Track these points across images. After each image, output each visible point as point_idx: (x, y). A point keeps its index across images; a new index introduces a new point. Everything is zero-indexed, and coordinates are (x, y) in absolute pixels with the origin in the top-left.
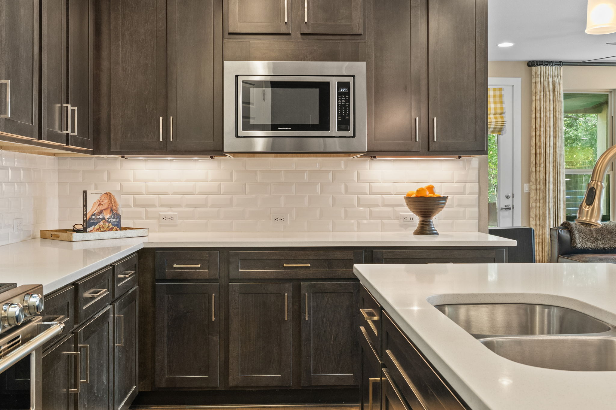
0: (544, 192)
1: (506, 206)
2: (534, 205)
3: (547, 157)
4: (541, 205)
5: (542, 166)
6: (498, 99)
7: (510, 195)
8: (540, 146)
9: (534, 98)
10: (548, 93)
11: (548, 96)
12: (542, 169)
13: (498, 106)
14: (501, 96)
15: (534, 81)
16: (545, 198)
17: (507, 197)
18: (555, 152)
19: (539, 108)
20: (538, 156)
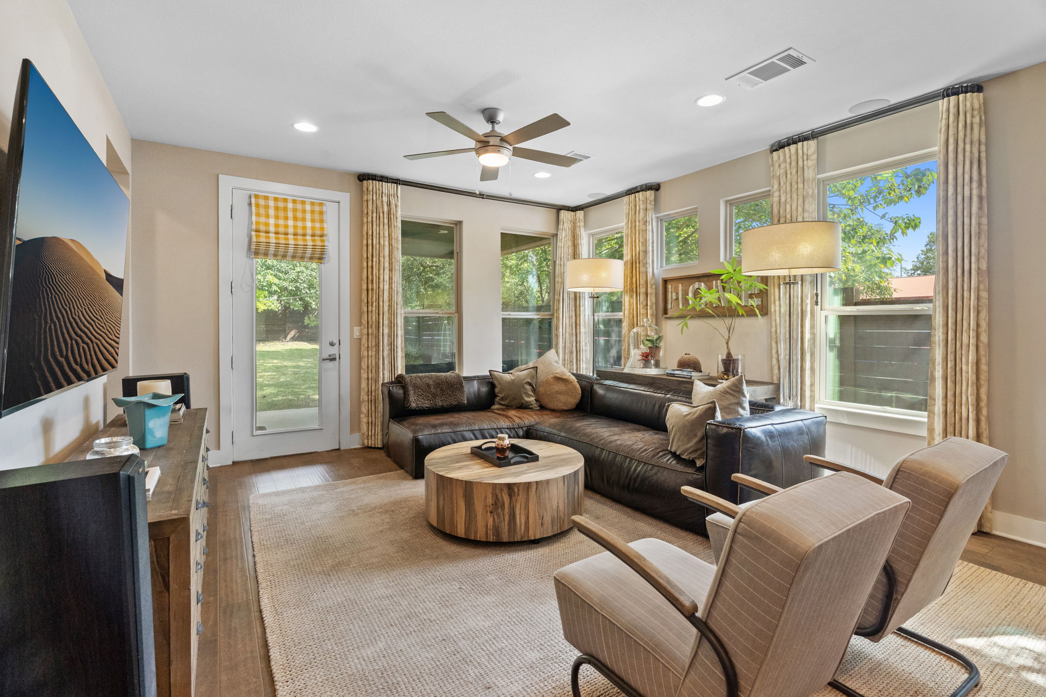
0: (377, 337)
1: (330, 356)
2: (365, 353)
3: (381, 294)
4: (374, 353)
5: (374, 304)
6: (317, 217)
7: (336, 341)
8: (372, 280)
9: (365, 220)
10: (381, 215)
11: (381, 219)
12: (374, 308)
13: (318, 225)
14: (321, 213)
15: (365, 198)
16: (377, 345)
17: (332, 344)
18: (390, 288)
19: (370, 233)
20: (370, 292)
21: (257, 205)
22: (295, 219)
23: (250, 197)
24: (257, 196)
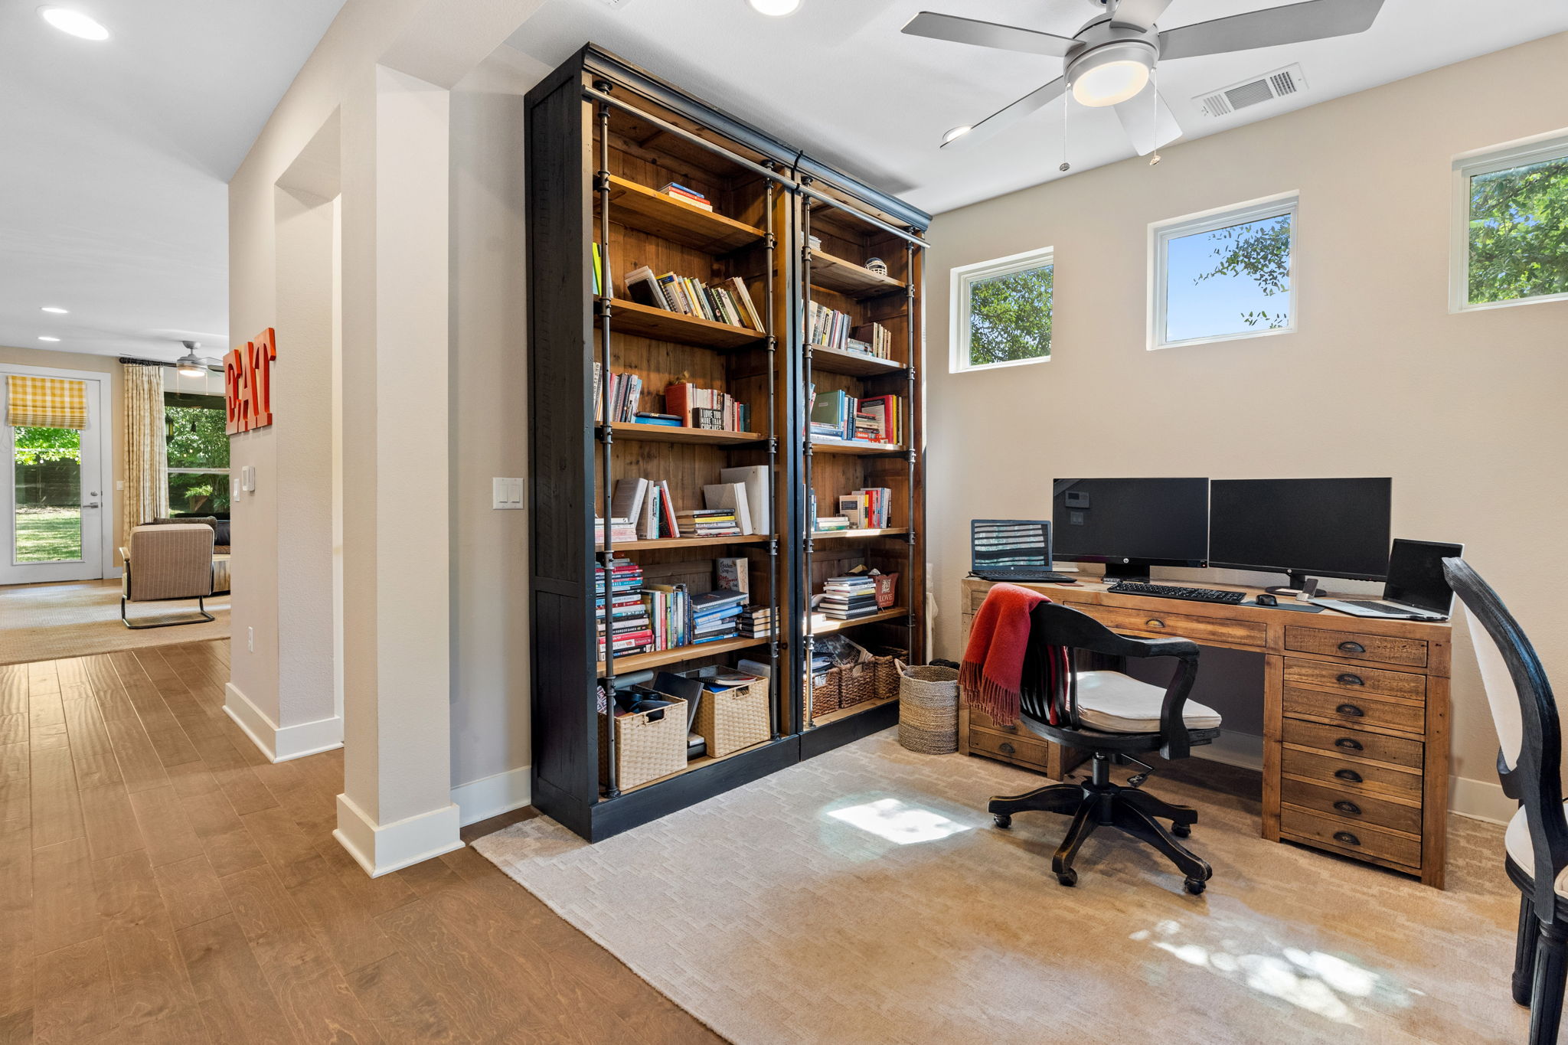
0: (138, 489)
1: (92, 504)
2: (128, 502)
3: (141, 455)
4: (135, 502)
5: (135, 463)
6: (76, 393)
7: (98, 493)
8: (133, 444)
9: (126, 396)
10: (142, 392)
11: (142, 395)
12: (135, 467)
13: (76, 400)
14: (80, 390)
15: (126, 378)
16: (138, 495)
17: (94, 495)
18: (152, 450)
19: (130, 406)
20: (131, 453)
21: (14, 385)
22: (53, 395)
23: (7, 378)
24: (14, 378)
